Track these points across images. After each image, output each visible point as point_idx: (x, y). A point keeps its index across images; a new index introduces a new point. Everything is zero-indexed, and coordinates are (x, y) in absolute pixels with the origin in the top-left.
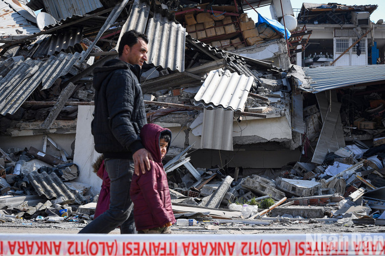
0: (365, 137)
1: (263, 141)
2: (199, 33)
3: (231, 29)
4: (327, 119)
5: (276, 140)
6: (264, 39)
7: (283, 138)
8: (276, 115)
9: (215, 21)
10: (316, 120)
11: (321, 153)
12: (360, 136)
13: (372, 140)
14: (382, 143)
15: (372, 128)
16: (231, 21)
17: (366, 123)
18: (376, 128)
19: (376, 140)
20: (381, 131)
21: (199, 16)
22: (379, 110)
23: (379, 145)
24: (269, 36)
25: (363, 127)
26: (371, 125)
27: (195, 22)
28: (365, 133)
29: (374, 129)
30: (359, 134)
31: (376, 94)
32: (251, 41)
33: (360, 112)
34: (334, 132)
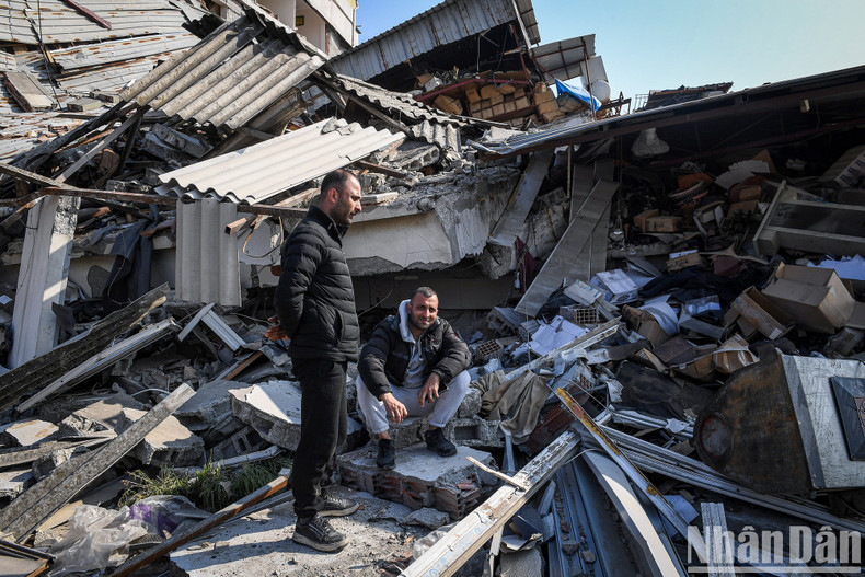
0: (655, 249)
1: (394, 269)
2: (484, 112)
3: (523, 103)
4: (583, 214)
5: (420, 267)
6: (566, 113)
7: (433, 261)
8: (408, 209)
9: (504, 96)
10: (557, 217)
11: (546, 288)
12: (645, 247)
13: (666, 257)
14: (686, 265)
15: (672, 230)
16: (523, 94)
17: (659, 220)
18: (680, 228)
19: (674, 256)
20: (689, 236)
21: (483, 90)
22: (694, 194)
23: (678, 268)
24: (572, 108)
25: (651, 229)
26: (668, 223)
27: (479, 99)
28: (655, 240)
29: (676, 232)
30: (643, 244)
31: (692, 164)
32: (548, 117)
33: (653, 198)
34: (588, 240)
